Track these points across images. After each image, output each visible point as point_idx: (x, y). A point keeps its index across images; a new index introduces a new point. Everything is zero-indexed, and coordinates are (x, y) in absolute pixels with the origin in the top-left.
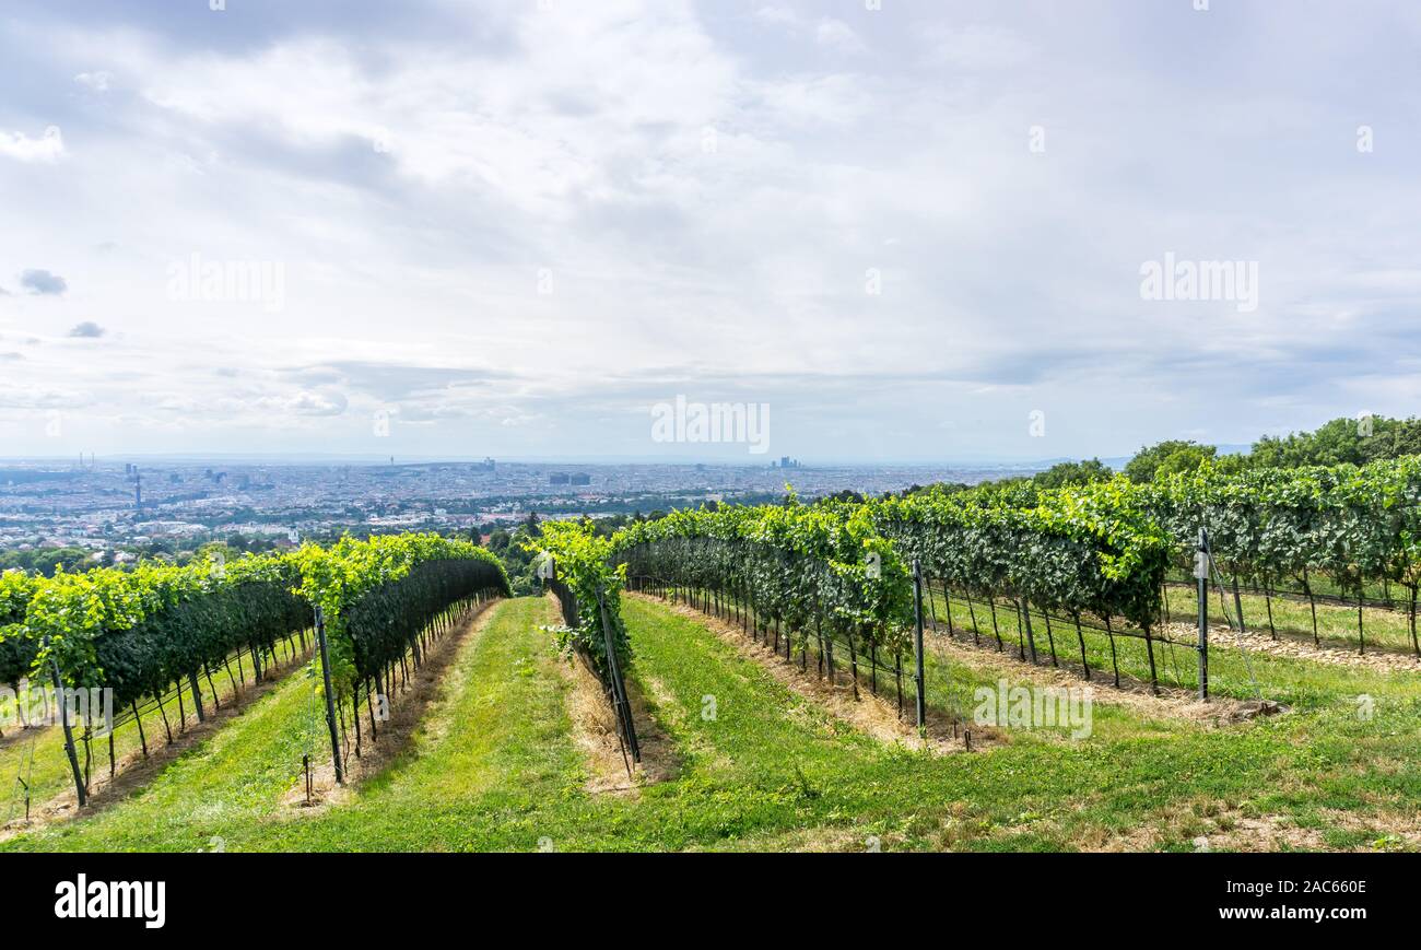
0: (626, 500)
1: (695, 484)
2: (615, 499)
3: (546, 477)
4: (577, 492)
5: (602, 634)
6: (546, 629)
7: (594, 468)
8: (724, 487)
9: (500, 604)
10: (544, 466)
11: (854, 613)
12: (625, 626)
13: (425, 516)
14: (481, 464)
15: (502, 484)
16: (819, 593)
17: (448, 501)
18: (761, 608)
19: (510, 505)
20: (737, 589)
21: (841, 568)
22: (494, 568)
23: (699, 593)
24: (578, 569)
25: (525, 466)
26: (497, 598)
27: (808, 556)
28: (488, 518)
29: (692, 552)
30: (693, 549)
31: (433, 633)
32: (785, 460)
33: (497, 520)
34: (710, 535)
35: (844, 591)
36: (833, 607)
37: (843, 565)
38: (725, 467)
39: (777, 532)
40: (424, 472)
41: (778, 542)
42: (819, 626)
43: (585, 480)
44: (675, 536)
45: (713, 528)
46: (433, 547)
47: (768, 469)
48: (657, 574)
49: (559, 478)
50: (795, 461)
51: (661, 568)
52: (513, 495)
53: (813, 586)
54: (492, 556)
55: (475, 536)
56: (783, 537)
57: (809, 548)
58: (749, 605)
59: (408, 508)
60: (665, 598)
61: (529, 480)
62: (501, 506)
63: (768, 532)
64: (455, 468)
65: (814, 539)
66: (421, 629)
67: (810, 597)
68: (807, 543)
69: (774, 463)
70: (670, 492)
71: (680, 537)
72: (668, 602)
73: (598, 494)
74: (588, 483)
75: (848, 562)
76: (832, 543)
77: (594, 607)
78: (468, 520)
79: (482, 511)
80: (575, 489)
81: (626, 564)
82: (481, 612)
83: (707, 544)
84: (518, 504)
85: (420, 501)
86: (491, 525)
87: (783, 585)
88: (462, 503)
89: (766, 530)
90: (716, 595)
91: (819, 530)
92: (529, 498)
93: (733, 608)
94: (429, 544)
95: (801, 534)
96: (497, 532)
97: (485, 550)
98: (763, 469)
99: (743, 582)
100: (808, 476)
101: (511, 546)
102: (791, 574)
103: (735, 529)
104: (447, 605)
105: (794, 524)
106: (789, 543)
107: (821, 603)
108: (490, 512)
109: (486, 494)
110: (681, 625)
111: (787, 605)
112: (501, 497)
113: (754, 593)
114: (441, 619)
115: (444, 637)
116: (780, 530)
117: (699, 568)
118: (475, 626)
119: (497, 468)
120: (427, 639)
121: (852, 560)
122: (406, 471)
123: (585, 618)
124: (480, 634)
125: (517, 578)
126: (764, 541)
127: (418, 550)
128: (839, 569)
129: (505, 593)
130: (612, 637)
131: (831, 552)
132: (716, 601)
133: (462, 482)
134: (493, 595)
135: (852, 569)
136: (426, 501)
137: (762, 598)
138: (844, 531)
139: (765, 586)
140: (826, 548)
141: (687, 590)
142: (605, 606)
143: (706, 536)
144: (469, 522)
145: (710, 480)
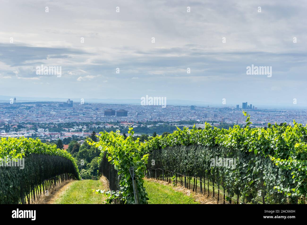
0: (148, 126)
1: (190, 118)
2: (142, 125)
3: (102, 111)
4: (119, 120)
5: (132, 195)
6: (100, 192)
7: (130, 107)
8: (207, 119)
9: (73, 183)
10: (101, 105)
11: (286, 190)
12: (146, 192)
13: (32, 132)
14: (65, 103)
15: (77, 115)
16: (264, 178)
17: (46, 124)
18: (228, 187)
19: (81, 127)
20: (214, 175)
21: (278, 162)
22: (70, 162)
23: (190, 179)
24: (120, 156)
25: (90, 104)
26: (71, 180)
27: (258, 155)
28: (68, 135)
29: (187, 154)
30: (187, 152)
31: (34, 196)
32: (245, 105)
33: (73, 136)
34: (198, 143)
35: (279, 177)
36: (273, 186)
37: (279, 159)
38: (208, 108)
39: (238, 140)
40: (32, 107)
41: (239, 147)
42: (264, 199)
43: (125, 113)
44: (177, 145)
45: (201, 139)
46: (36, 146)
47: (234, 110)
48: (166, 168)
49: (110, 112)
50: (251, 105)
51: (168, 164)
52: (83, 122)
53: (261, 174)
54: (69, 155)
55: (60, 144)
56: (242, 144)
57: (259, 150)
58: (220, 186)
59: (23, 127)
60: (170, 182)
61: (92, 113)
62: (76, 128)
63: (233, 141)
64: (50, 105)
65: (262, 144)
66: (28, 192)
67: (258, 180)
68: (257, 147)
69: (238, 106)
70: (174, 122)
71: (180, 145)
72: (172, 184)
73: (132, 122)
74: (126, 116)
75: (282, 158)
76: (272, 147)
77: (128, 178)
78: (56, 136)
79: (65, 131)
80: (118, 119)
81: (148, 155)
82: (62, 187)
83: (196, 149)
84: (85, 127)
85: (30, 123)
86: (69, 138)
87: (241, 173)
88: (53, 126)
89: (232, 139)
90: (201, 180)
91: (265, 139)
92: (92, 123)
93: (211, 188)
94: (34, 144)
95: (253, 142)
96: (73, 143)
97: (65, 151)
98: (231, 110)
99: (217, 172)
100: (258, 114)
101: (80, 151)
102: (247, 166)
103: (214, 139)
104: (43, 181)
105: (249, 136)
106: (246, 147)
107: (265, 184)
108: (69, 131)
109: (67, 120)
110: (179, 197)
111: (244, 186)
112: (76, 122)
113: (224, 178)
114: (39, 188)
115: (40, 199)
116: (240, 139)
117: (191, 163)
118: (58, 194)
119: (74, 106)
120: (31, 199)
121: (285, 157)
122: (23, 106)
123: (123, 186)
124: (61, 198)
125: (83, 170)
126: (231, 147)
127: (29, 147)
128: (277, 162)
129: (76, 177)
130: (138, 197)
131: (272, 153)
132: (201, 183)
133: (54, 113)
134: (69, 178)
135: (284, 161)
136: (33, 124)
137: (228, 181)
138: (281, 139)
139: (231, 174)
140: (269, 150)
141: (184, 178)
142: (135, 179)
143: (196, 144)
144: (57, 137)
145: (199, 115)
